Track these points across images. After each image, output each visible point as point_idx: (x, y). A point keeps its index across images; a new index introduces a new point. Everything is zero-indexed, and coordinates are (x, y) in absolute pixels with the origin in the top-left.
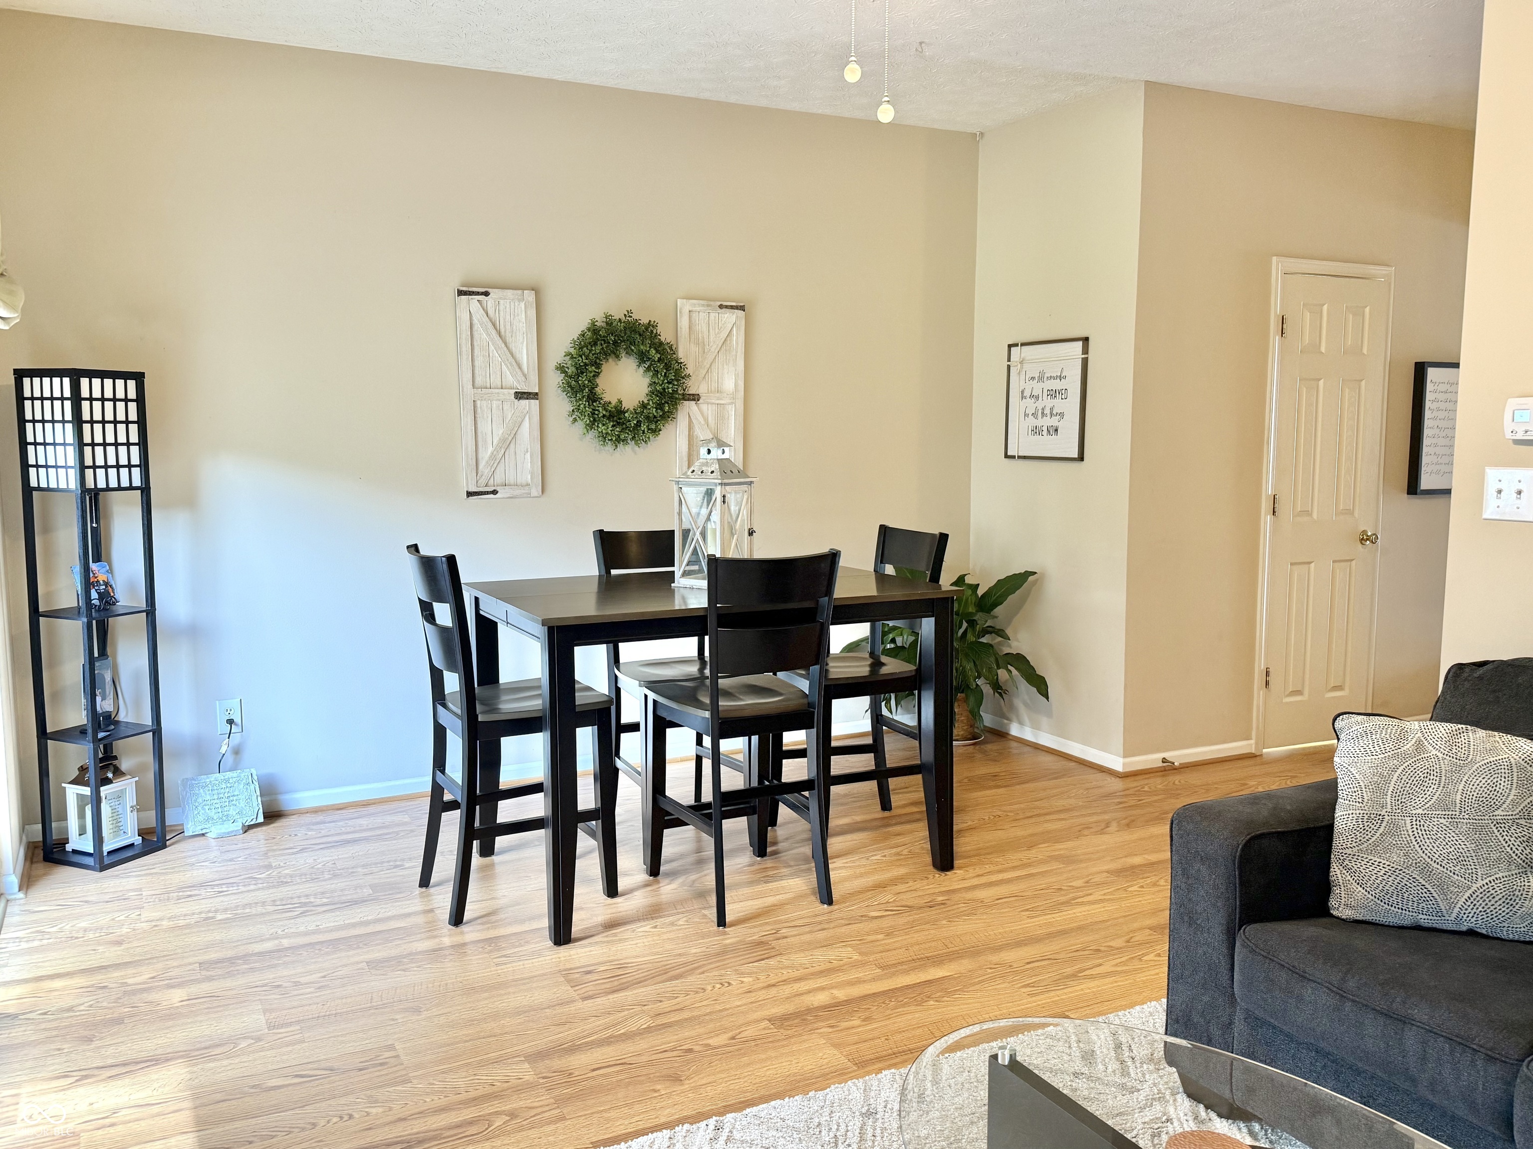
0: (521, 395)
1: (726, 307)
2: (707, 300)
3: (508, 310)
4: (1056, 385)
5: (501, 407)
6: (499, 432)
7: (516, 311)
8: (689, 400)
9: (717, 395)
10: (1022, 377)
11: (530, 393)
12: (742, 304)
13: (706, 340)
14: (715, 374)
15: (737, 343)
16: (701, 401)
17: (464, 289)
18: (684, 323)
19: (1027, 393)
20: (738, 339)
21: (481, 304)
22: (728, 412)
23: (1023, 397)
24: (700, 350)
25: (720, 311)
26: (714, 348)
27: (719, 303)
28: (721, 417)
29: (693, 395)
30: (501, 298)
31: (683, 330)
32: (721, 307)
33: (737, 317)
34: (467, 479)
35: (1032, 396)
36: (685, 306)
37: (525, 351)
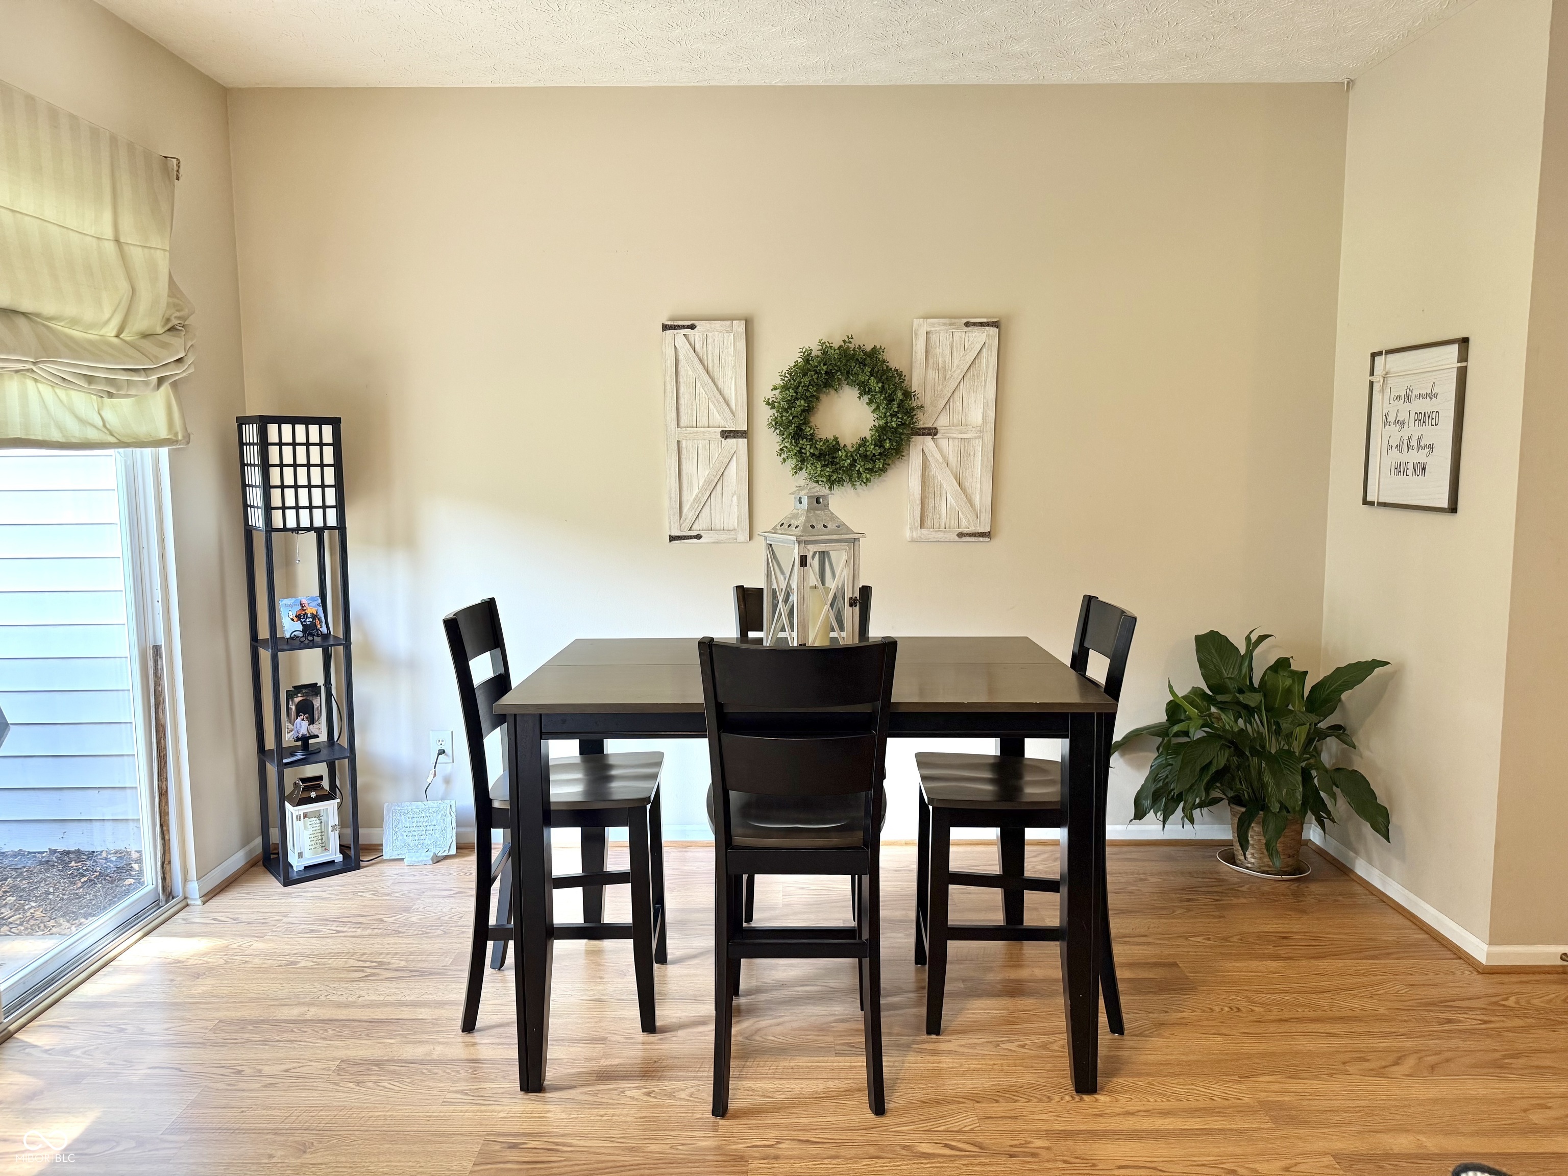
0: (727, 434)
1: (974, 324)
2: (950, 318)
3: (717, 343)
4: (1425, 406)
5: (707, 446)
6: (705, 473)
7: (725, 343)
8: (923, 434)
9: (960, 428)
10: (1387, 396)
11: (737, 432)
12: (995, 320)
13: (948, 364)
14: (959, 404)
15: (987, 366)
16: (938, 436)
17: (670, 323)
18: (920, 347)
19: (1391, 419)
20: (989, 360)
21: (688, 340)
22: (974, 447)
23: (1387, 423)
24: (941, 376)
25: (967, 329)
26: (958, 375)
27: (965, 321)
28: (964, 453)
29: (929, 429)
30: (708, 331)
31: (919, 354)
32: (967, 324)
33: (988, 336)
34: (670, 523)
35: (1397, 422)
36: (921, 327)
37: (734, 388)
